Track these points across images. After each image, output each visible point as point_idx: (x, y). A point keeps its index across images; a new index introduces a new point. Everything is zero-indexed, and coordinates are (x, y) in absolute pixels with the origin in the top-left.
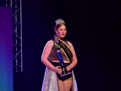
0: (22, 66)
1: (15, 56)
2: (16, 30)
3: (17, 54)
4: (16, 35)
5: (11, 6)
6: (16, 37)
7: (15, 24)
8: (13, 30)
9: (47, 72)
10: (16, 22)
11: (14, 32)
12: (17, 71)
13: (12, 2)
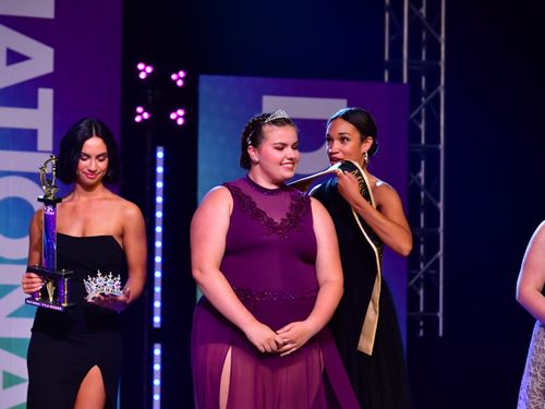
0: (440, 314)
1: (415, 275)
2: (422, 175)
3: (422, 265)
4: (422, 195)
5: (405, 81)
6: (422, 202)
7: (419, 150)
8: (412, 175)
9: (537, 340)
10: (423, 141)
11: (415, 183)
12: (421, 333)
13: (409, 64)
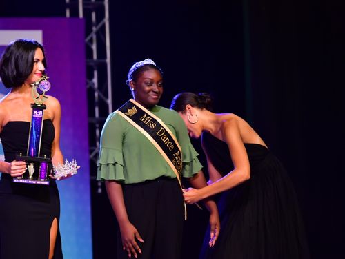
1: (93, 151)
2: (95, 81)
3: (97, 144)
4: (96, 94)
5: (81, 16)
6: (96, 100)
7: (92, 64)
8: (88, 81)
11: (90, 86)
12: (100, 191)
13: (84, 4)
